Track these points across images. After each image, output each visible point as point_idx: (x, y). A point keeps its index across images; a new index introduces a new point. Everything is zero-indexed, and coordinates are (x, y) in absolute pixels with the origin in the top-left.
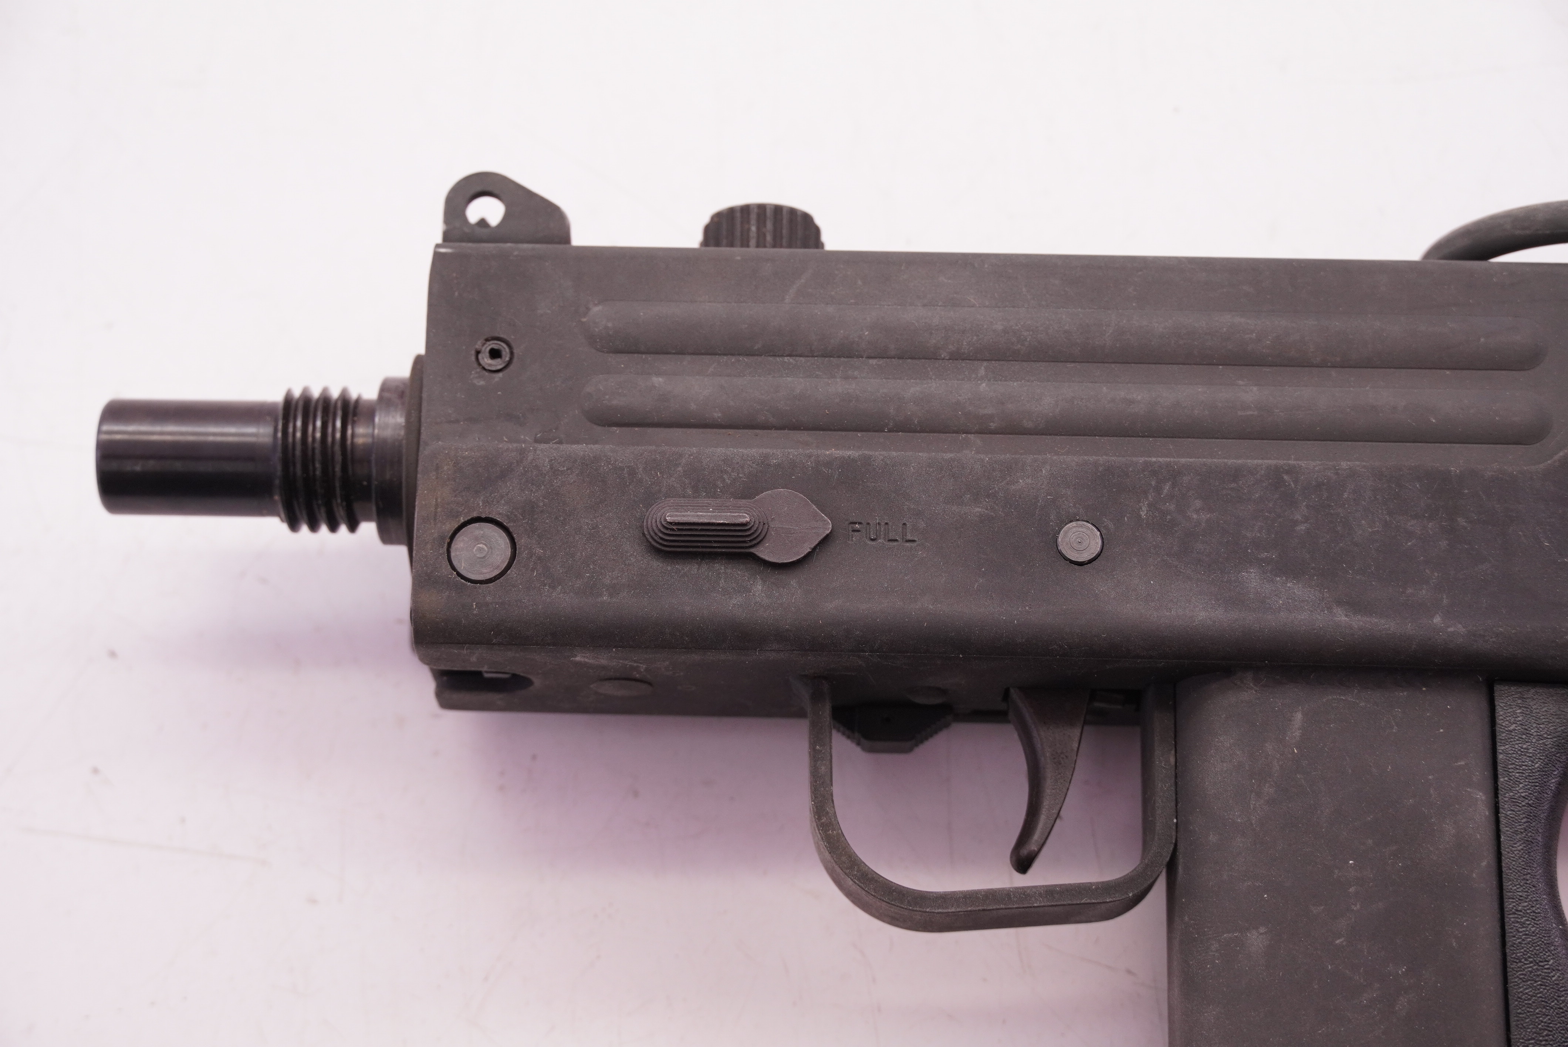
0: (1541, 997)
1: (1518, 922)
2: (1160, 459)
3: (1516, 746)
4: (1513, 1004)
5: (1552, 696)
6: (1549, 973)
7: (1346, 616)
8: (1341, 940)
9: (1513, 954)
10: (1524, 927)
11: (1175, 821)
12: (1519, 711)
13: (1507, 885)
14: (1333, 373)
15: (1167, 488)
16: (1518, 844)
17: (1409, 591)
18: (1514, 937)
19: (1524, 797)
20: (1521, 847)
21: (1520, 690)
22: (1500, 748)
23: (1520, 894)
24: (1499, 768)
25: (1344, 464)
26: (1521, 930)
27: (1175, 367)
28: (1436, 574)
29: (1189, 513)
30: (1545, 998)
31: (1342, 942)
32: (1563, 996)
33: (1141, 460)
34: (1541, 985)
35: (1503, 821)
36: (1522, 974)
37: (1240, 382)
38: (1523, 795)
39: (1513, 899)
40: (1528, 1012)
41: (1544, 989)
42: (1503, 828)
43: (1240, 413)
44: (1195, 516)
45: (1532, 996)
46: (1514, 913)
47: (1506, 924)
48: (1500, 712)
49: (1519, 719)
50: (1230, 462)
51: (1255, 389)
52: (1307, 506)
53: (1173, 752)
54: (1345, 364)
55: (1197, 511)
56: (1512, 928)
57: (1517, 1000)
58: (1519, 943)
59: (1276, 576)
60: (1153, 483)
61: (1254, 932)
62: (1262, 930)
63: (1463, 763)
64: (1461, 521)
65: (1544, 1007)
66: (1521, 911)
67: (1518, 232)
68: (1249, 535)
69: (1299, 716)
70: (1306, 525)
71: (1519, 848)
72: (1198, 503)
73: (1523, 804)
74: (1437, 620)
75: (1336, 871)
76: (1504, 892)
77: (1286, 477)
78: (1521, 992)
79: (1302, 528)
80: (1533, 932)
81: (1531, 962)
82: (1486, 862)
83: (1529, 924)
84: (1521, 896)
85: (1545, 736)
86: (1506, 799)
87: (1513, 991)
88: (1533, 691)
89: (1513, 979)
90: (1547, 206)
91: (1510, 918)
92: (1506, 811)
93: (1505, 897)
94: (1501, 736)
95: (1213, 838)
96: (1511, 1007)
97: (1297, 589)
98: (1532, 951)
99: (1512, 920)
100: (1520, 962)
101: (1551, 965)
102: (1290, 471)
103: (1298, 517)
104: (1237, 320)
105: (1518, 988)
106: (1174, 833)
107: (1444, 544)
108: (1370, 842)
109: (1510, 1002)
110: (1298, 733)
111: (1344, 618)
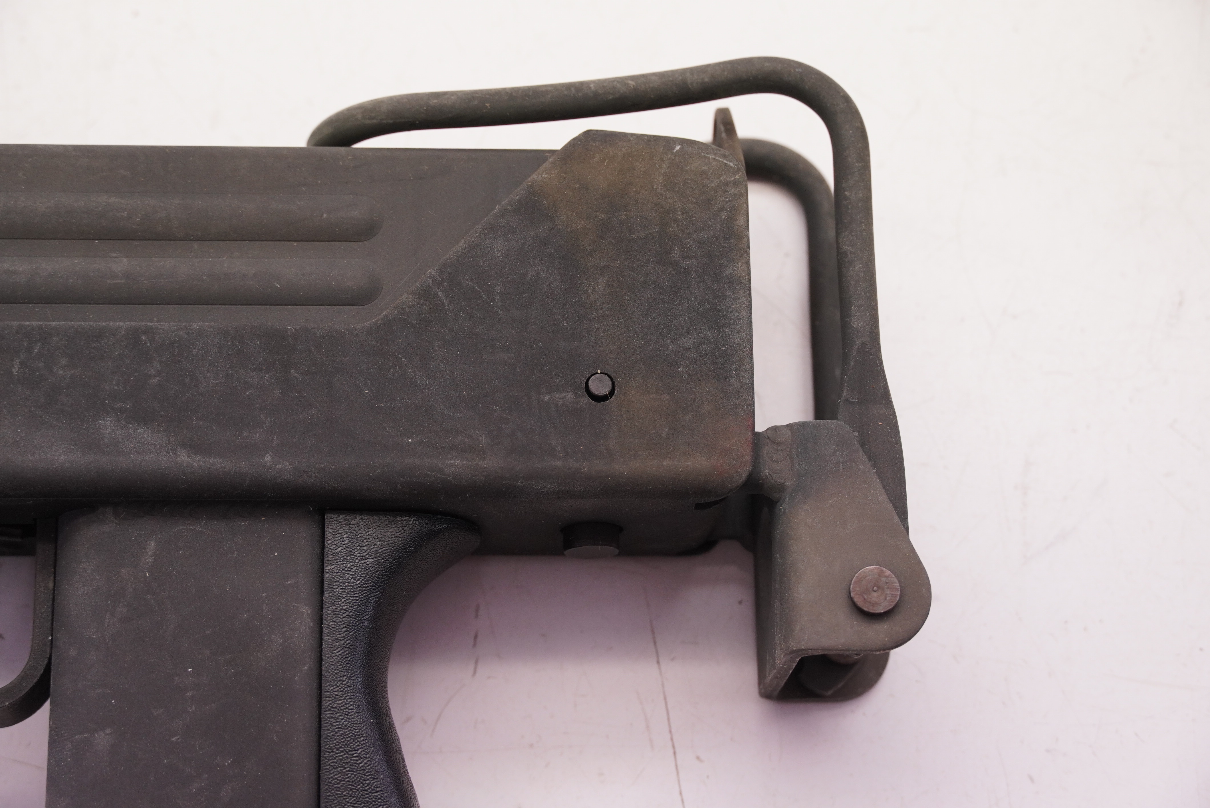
0: (348, 781)
1: (333, 717)
2: (34, 323)
3: (341, 566)
4: (323, 788)
5: (376, 522)
6: (357, 760)
7: (188, 457)
8: (177, 738)
9: (326, 745)
10: (337, 722)
11: (50, 638)
12: (345, 536)
13: (326, 686)
14: (195, 245)
15: (37, 348)
16: (337, 650)
17: (245, 434)
18: (328, 730)
19: (345, 610)
20: (340, 653)
21: (348, 517)
22: (327, 568)
23: (336, 693)
24: (325, 585)
25: (195, 325)
26: (335, 724)
27: (56, 242)
28: (269, 419)
29: (55, 370)
30: (352, 782)
31: (178, 739)
32: (368, 780)
33: (16, 323)
34: (349, 771)
35: (325, 630)
36: (334, 762)
37: (113, 255)
38: (344, 608)
39: (330, 697)
40: (337, 794)
41: (352, 774)
42: (325, 637)
43: (109, 282)
44: (61, 373)
45: (341, 781)
46: (330, 710)
47: (322, 720)
48: (329, 536)
49: (345, 542)
50: (95, 324)
51: (125, 260)
52: (160, 362)
53: (52, 578)
54: (205, 238)
55: (63, 368)
56: (327, 723)
57: (327, 785)
58: (333, 735)
59: (129, 423)
60: (26, 344)
61: (101, 733)
62: (108, 731)
63: (293, 582)
64: (294, 373)
65: (351, 790)
66: (336, 708)
67: (367, 122)
68: (107, 387)
69: (152, 545)
70: (158, 378)
71: (338, 654)
72: (64, 361)
73: (344, 615)
74: (268, 458)
75: (177, 678)
76: (323, 692)
77: (142, 337)
78: (332, 777)
79: (154, 381)
80: (345, 726)
81: (342, 752)
82: (307, 666)
83: (342, 719)
84: (337, 695)
85: (367, 556)
86: (329, 612)
87: (325, 776)
88: (358, 518)
89: (326, 766)
90: (391, 99)
91: (326, 714)
92: (329, 622)
93: (323, 696)
94: (328, 558)
95: (73, 652)
96: (322, 790)
97: (146, 434)
98: (344, 742)
99: (328, 715)
100: (332, 751)
101: (360, 753)
102: (147, 331)
103: (152, 372)
104: (113, 200)
105: (330, 774)
106: (48, 649)
107: (278, 392)
108: (208, 652)
109: (322, 787)
110: (150, 560)
111: (186, 459)
